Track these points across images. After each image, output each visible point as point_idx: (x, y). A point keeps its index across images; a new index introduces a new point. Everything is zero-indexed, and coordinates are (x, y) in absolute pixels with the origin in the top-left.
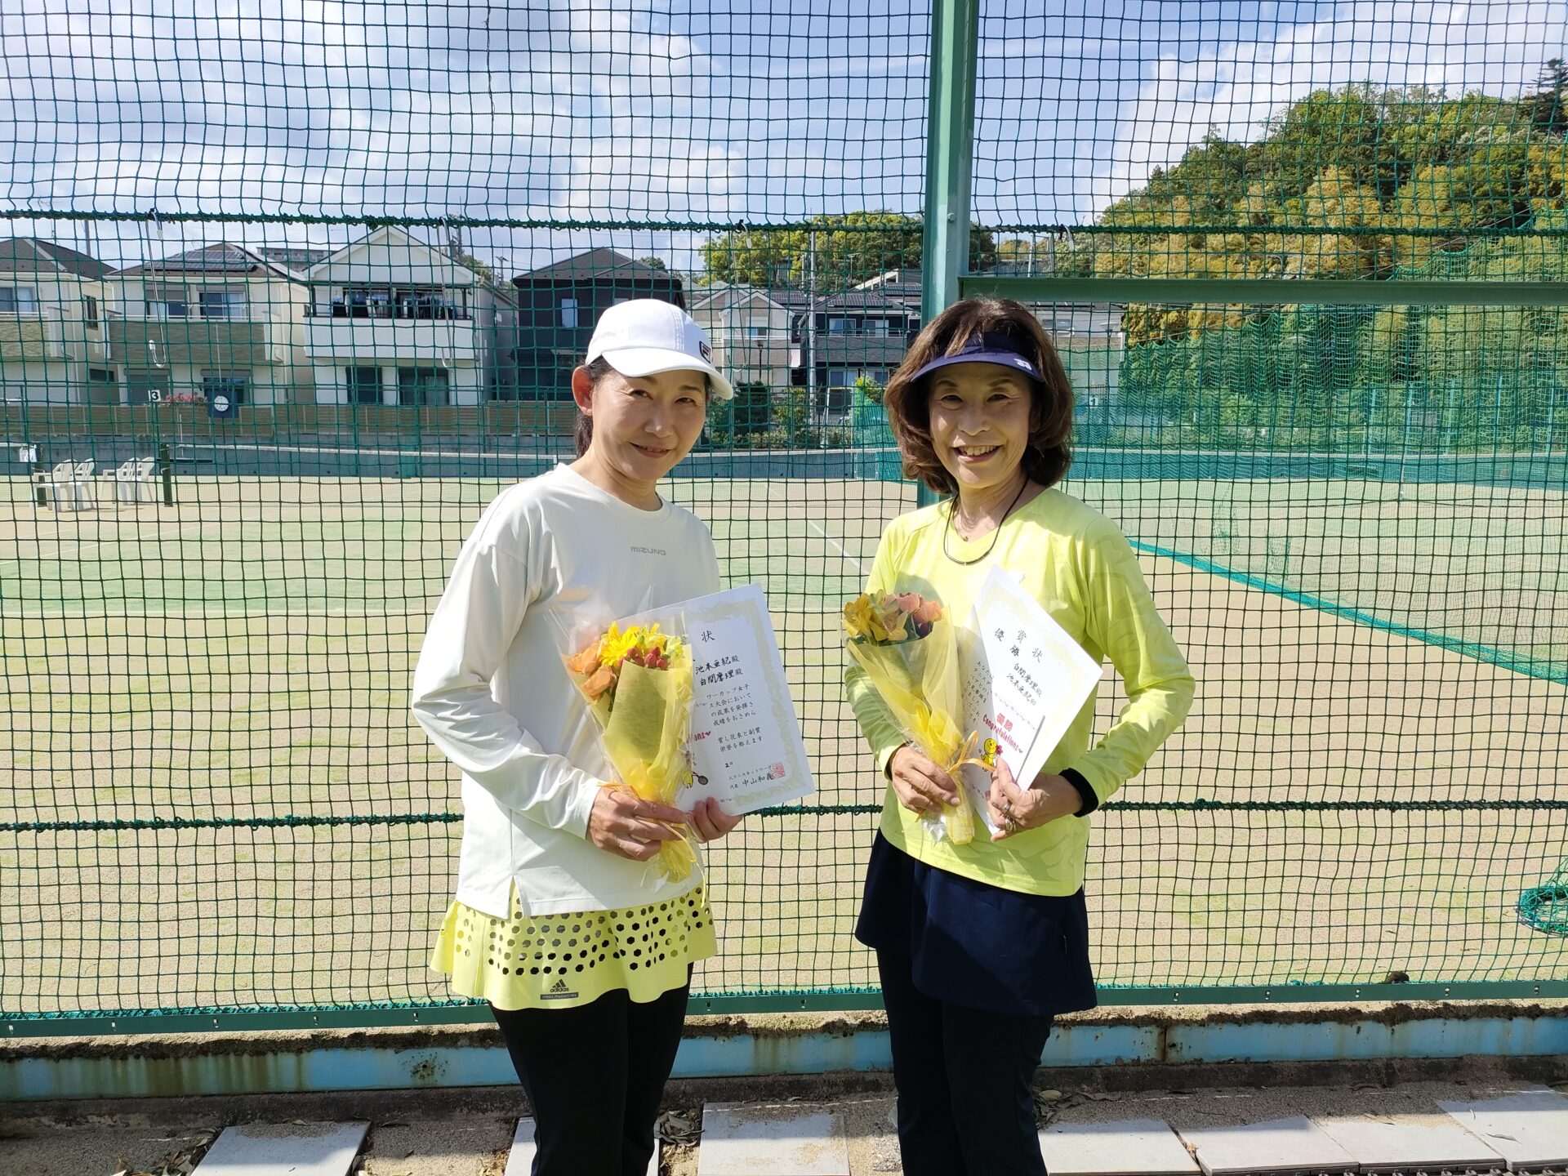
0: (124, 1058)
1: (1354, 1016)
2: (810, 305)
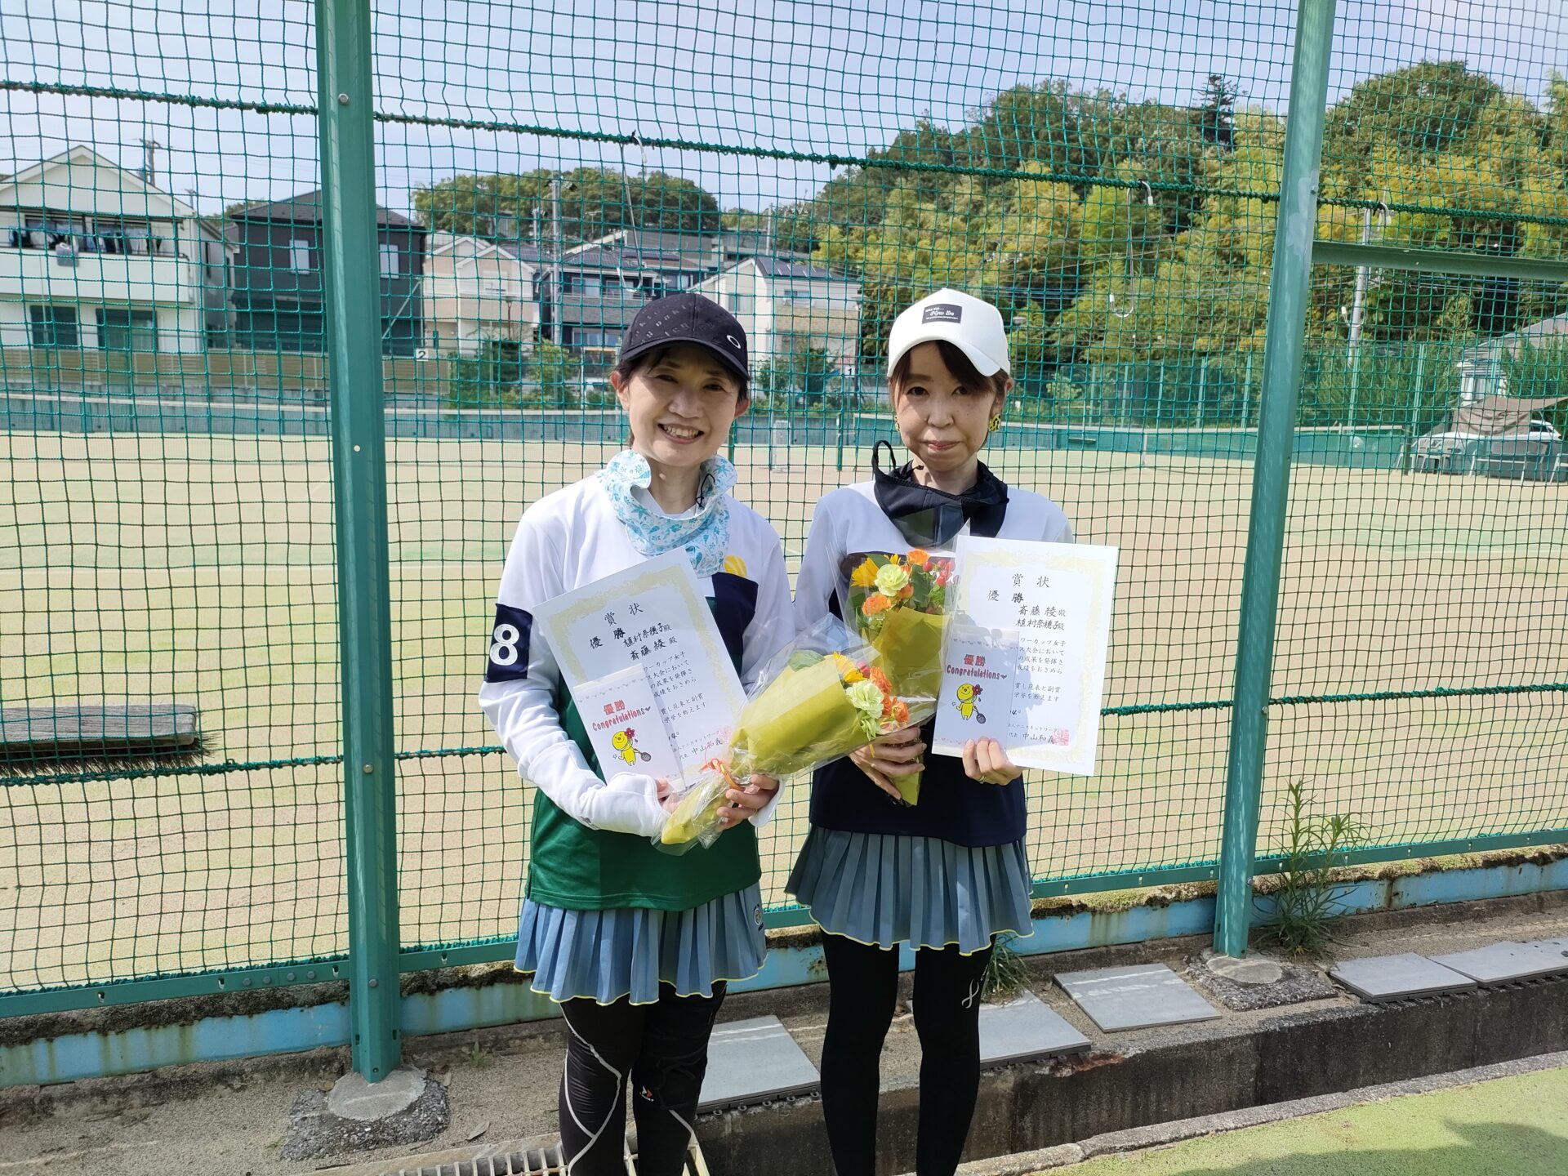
2: (552, 263)
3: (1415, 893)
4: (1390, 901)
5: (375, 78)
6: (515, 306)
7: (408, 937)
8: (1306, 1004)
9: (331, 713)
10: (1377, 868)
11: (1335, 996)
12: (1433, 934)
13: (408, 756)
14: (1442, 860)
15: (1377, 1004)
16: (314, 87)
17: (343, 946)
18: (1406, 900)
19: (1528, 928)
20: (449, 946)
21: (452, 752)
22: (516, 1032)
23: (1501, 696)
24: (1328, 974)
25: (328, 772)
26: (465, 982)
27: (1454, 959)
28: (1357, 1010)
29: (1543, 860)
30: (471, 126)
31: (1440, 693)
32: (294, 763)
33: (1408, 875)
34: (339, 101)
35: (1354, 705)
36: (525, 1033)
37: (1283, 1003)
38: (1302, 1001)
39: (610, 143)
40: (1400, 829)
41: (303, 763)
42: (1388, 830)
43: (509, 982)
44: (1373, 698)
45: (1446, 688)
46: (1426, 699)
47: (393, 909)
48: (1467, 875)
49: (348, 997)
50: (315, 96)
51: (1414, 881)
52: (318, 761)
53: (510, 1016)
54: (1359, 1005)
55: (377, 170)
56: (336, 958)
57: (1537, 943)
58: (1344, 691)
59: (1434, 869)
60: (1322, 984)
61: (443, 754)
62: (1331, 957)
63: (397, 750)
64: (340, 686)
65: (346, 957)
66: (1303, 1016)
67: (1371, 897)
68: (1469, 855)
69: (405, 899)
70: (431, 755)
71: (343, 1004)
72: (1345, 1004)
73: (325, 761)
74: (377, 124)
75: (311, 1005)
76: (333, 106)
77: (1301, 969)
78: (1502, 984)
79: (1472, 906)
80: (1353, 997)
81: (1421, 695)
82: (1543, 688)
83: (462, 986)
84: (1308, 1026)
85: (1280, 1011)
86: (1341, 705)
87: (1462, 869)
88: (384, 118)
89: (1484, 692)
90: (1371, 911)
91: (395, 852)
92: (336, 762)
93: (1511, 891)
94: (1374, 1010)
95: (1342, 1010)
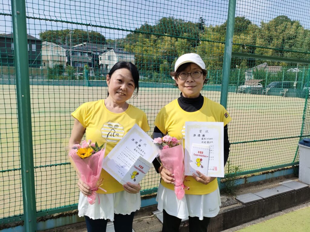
2: (70, 49)
3: (250, 180)
4: (246, 182)
5: (26, 8)
6: (62, 58)
7: (38, 209)
8: (232, 206)
9: (18, 158)
10: (243, 176)
11: (237, 203)
12: (254, 189)
13: (37, 167)
14: (255, 174)
15: (245, 205)
16: (11, 9)
17: (22, 212)
18: (248, 182)
19: (270, 186)
20: (48, 210)
21: (48, 166)
22: (65, 228)
23: (265, 141)
24: (235, 199)
25: (17, 172)
26: (53, 218)
27: (258, 193)
28: (242, 206)
29: (272, 172)
30: (51, 20)
31: (255, 141)
32: (8, 171)
33: (249, 177)
34: (17, 13)
35: (239, 144)
36: (67, 228)
37: (228, 206)
38: (231, 205)
39: (84, 25)
40: (247, 168)
41: (11, 170)
42: (245, 169)
43: (63, 217)
44: (242, 143)
45: (256, 140)
46: (252, 142)
47: (35, 203)
48: (260, 176)
49: (24, 224)
50: (11, 12)
51: (250, 178)
52: (15, 170)
53: (64, 224)
54: (242, 205)
55: (27, 30)
56: (20, 215)
57: (272, 189)
58: (237, 142)
59: (253, 176)
60: (234, 201)
61: (46, 166)
62: (235, 195)
63: (35, 166)
64: (20, 152)
65: (23, 215)
66: (232, 208)
67: (242, 182)
68: (259, 172)
69: (38, 200)
70: (43, 167)
71: (22, 226)
72: (239, 205)
73: (16, 170)
74: (27, 19)
75: (14, 226)
76: (15, 14)
77: (230, 198)
78: (267, 198)
79: (260, 182)
80: (240, 203)
81: (251, 142)
82: (273, 139)
83: (52, 219)
84: (233, 211)
85: (227, 208)
86: (237, 144)
87: (258, 175)
88: (29, 18)
89: (262, 141)
90: (242, 184)
91: (35, 190)
92: (19, 170)
93: (267, 178)
94: (245, 206)
95: (238, 206)
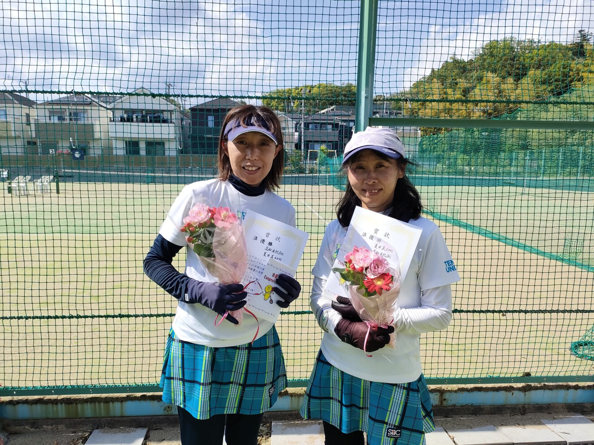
0: (57, 404)
1: (512, 388)
2: (302, 119)
4: (442, 402)
51: (453, 394)
